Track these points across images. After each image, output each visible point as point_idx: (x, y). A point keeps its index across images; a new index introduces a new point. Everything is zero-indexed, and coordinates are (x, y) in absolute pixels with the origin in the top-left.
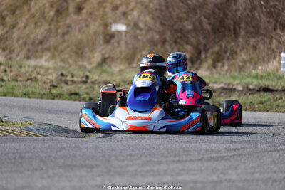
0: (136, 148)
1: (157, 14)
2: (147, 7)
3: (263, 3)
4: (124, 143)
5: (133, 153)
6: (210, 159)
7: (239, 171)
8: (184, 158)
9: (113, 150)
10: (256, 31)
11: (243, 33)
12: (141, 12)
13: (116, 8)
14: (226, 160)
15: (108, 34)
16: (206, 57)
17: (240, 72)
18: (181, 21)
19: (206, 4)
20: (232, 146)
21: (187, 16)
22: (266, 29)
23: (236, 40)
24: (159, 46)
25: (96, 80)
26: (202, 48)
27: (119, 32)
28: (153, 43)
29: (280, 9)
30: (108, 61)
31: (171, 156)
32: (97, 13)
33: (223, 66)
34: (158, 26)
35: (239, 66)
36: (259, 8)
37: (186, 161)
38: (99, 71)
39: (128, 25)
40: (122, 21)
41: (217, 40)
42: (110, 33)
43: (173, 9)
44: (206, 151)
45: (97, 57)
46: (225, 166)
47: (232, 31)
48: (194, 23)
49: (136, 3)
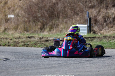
0: (19, 64)
1: (26, 10)
2: (22, 8)
3: (69, 5)
4: (14, 62)
5: (18, 66)
6: (49, 68)
7: (61, 72)
8: (38, 68)
9: (9, 65)
10: (66, 16)
11: (61, 17)
12: (20, 10)
13: (9, 8)
14: (55, 68)
15: (7, 19)
16: (47, 27)
17: (60, 33)
18: (36, 13)
19: (46, 6)
20: (58, 62)
21: (39, 11)
22: (70, 15)
23: (58, 20)
24: (28, 23)
25: (2, 38)
26: (45, 23)
27: (11, 18)
28: (25, 22)
29: (76, 7)
30: (7, 30)
31: (33, 67)
32: (2, 11)
33: (54, 30)
34: (27, 15)
35: (60, 30)
36: (67, 7)
37: (39, 69)
38: (3, 34)
39: (15, 15)
40: (12, 13)
41: (51, 20)
42: (7, 18)
43: (33, 8)
44: (47, 64)
45: (3, 28)
46: (55, 70)
47: (57, 17)
48: (41, 14)
49: (18, 6)
